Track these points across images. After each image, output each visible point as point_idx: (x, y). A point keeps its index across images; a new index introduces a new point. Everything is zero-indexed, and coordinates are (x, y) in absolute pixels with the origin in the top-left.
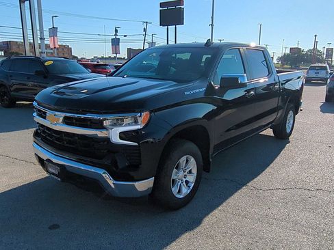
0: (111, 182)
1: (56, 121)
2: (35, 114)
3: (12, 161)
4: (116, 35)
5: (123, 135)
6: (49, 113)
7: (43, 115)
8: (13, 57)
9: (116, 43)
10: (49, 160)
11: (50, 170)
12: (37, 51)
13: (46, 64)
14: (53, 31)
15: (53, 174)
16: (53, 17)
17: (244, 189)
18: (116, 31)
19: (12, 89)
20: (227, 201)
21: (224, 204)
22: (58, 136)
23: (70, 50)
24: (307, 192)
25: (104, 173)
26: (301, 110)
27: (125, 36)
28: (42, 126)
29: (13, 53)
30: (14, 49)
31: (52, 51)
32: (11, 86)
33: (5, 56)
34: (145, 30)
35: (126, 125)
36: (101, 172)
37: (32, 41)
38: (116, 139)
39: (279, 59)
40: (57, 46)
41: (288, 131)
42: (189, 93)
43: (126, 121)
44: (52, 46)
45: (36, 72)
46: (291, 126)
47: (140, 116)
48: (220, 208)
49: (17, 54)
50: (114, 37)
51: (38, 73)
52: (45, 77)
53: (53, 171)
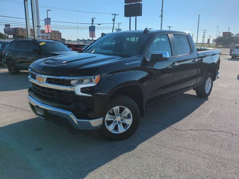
0: (75, 120)
1: (42, 81)
2: (29, 77)
3: (15, 109)
4: (92, 24)
5: (83, 90)
6: (38, 76)
7: (34, 77)
8: (19, 39)
9: (92, 29)
10: (37, 106)
11: (38, 112)
12: (36, 35)
13: (40, 44)
14: (48, 21)
15: (40, 115)
16: (47, 11)
17: (168, 129)
18: (93, 21)
19: (17, 62)
20: (154, 136)
21: (152, 138)
22: (43, 91)
23: (60, 34)
24: (212, 132)
25: (71, 114)
26: (218, 78)
27: (99, 24)
28: (34, 84)
29: (19, 36)
30: (20, 33)
31: (47, 35)
32: (16, 60)
33: (13, 38)
34: (114, 20)
35: (85, 84)
36: (69, 113)
37: (32, 28)
38: (78, 92)
39: (215, 41)
40: (50, 32)
41: (207, 92)
42: (128, 64)
43: (85, 81)
44: (47, 32)
45: (34, 50)
46: (209, 89)
47: (94, 78)
48: (149, 140)
49: (22, 37)
50: (91, 25)
51: (35, 51)
52: (39, 54)
53: (40, 113)
